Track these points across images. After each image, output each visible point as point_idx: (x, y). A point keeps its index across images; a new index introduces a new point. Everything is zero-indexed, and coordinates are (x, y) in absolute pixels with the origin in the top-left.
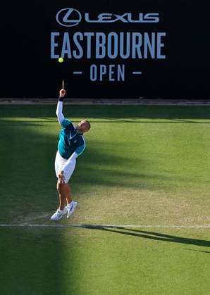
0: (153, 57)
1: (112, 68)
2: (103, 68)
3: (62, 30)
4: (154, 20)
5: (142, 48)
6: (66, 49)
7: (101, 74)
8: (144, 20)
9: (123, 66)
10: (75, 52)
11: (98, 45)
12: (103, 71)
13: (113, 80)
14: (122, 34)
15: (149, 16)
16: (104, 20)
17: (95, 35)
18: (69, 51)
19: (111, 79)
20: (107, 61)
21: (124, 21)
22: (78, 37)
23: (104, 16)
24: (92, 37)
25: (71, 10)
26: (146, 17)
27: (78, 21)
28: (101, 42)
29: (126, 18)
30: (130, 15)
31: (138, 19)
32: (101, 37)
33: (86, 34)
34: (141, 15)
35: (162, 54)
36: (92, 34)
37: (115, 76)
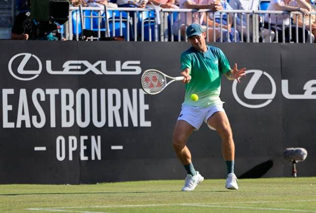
0: (135, 124)
1: (85, 140)
2: (73, 141)
3: (17, 85)
4: (134, 70)
5: (121, 111)
6: (23, 114)
7: (71, 149)
8: (122, 70)
9: (99, 138)
10: (34, 118)
11: (64, 108)
12: (73, 146)
13: (86, 158)
14: (94, 91)
15: (129, 65)
16: (71, 70)
17: (60, 92)
18: (26, 117)
19: (83, 158)
20: (76, 131)
21: (97, 72)
22: (39, 96)
23: (70, 65)
24: (56, 95)
25: (28, 56)
26: (125, 66)
27: (37, 73)
28: (68, 103)
29: (99, 67)
30: (104, 64)
31: (114, 70)
32: (67, 96)
33: (48, 91)
34: (118, 63)
35: (146, 120)
36: (56, 91)
37: (88, 152)
